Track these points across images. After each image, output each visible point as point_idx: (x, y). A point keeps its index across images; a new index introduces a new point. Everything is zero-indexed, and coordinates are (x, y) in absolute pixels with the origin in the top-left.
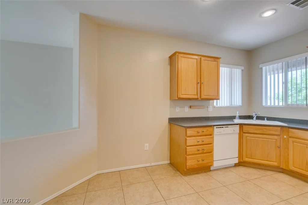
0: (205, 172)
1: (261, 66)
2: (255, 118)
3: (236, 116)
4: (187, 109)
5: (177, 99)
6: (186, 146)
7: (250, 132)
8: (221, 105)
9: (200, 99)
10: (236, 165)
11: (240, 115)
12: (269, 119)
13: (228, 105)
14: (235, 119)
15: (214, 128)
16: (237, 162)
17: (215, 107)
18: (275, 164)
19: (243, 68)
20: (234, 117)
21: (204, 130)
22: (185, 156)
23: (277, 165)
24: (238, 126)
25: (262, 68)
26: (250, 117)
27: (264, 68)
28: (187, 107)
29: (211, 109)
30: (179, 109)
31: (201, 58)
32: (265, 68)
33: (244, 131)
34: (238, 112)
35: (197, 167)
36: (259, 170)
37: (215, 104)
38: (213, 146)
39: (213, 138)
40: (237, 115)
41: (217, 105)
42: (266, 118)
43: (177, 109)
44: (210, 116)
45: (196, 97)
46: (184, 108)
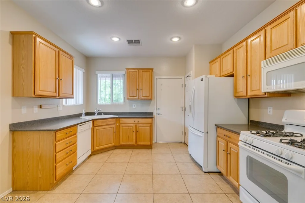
0: (70, 174)
2: (96, 114)
3: (82, 114)
4: (36, 109)
5: (33, 96)
6: (55, 154)
7: (99, 125)
8: (69, 104)
9: (58, 97)
10: (89, 156)
11: (86, 112)
12: (105, 114)
13: (74, 104)
14: (81, 116)
15: (78, 127)
16: (90, 153)
17: (64, 106)
18: (113, 145)
19: (84, 71)
20: (81, 115)
21: (71, 130)
22: (55, 164)
24: (91, 121)
28: (37, 106)
29: (61, 109)
30: (25, 109)
31: (59, 51)
32: (99, 75)
33: (95, 125)
34: (84, 110)
37: (64, 103)
38: (77, 145)
39: (76, 137)
40: (84, 112)
41: (66, 104)
42: (103, 113)
44: (60, 116)
45: (54, 94)
46: (33, 108)
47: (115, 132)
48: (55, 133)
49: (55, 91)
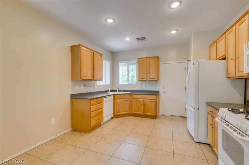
0: (99, 127)
1: (118, 62)
2: (117, 91)
3: (108, 90)
4: (83, 87)
5: (80, 79)
6: (90, 112)
7: (118, 98)
8: (101, 84)
9: (93, 80)
10: (112, 118)
11: (111, 90)
12: (124, 91)
13: (104, 84)
14: (108, 92)
15: (103, 99)
16: (112, 116)
17: (98, 85)
18: (127, 112)
19: (110, 62)
20: (108, 91)
21: (99, 100)
22: (90, 119)
23: (128, 113)
24: (113, 95)
25: (119, 64)
26: (116, 91)
27: (120, 64)
28: (83, 85)
29: (96, 87)
30: (78, 87)
31: (94, 52)
33: (115, 98)
34: (110, 88)
35: (96, 124)
36: (122, 118)
37: (98, 84)
38: (103, 109)
39: (103, 104)
40: (109, 90)
41: (99, 84)
42: (122, 91)
43: (76, 87)
44: (95, 91)
45: (91, 78)
46: (81, 86)
47: (129, 104)
48: (90, 100)
49: (91, 76)
